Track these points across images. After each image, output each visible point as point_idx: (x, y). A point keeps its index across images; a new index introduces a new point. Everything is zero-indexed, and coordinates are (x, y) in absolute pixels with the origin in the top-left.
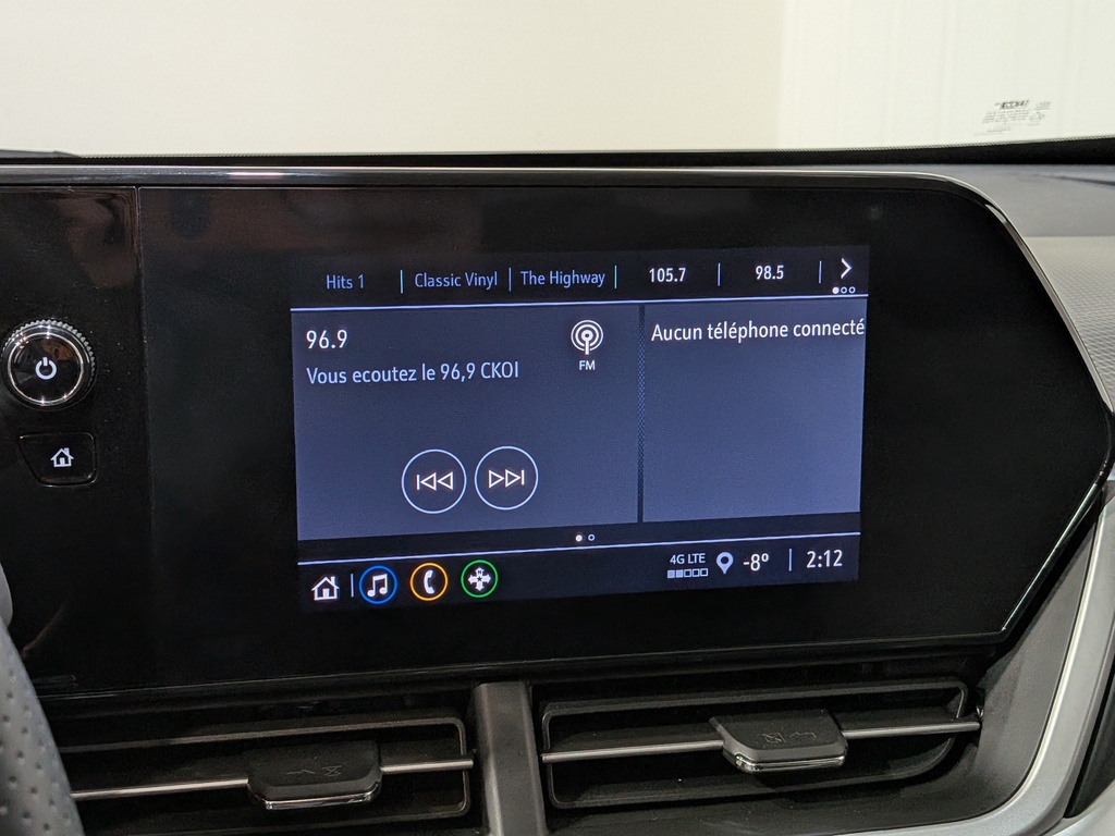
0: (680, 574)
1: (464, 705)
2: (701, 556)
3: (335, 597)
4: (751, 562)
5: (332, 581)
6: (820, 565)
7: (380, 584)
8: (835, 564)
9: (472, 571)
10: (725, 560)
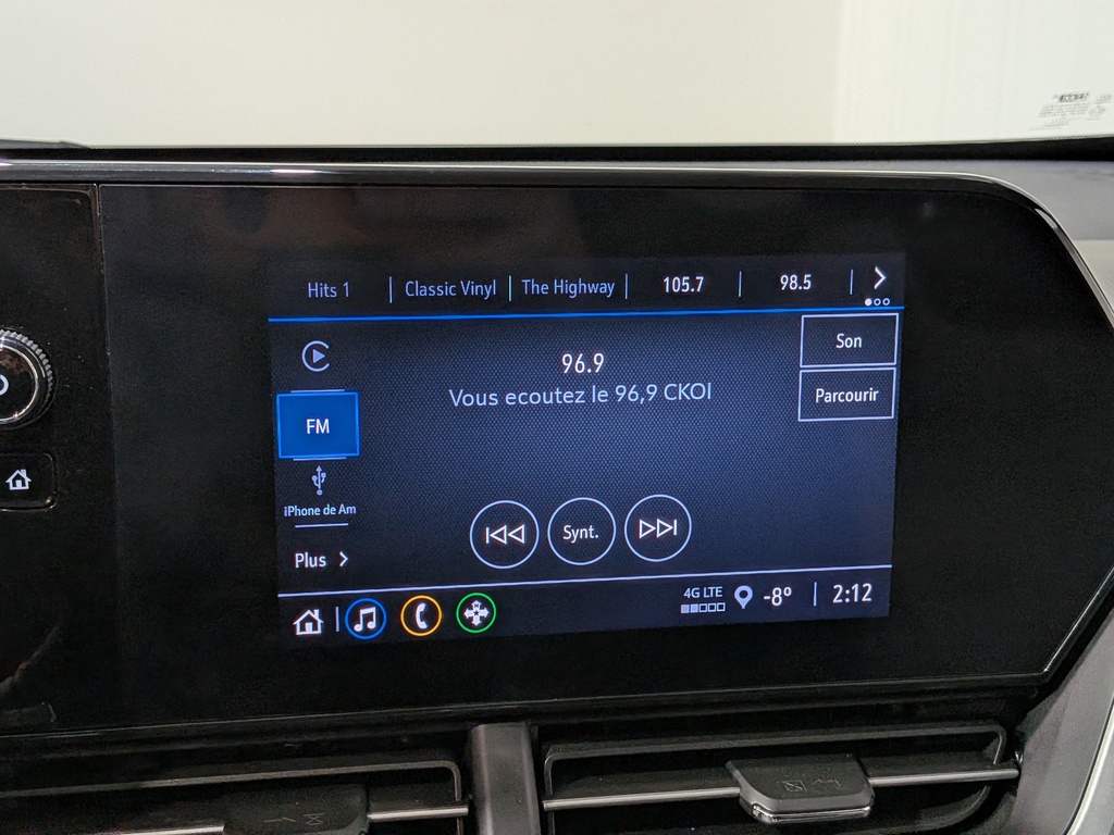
0: (695, 608)
1: (460, 747)
2: (717, 591)
3: (319, 632)
4: (772, 596)
5: (316, 614)
6: (847, 600)
7: (368, 618)
8: (864, 599)
9: (468, 605)
10: (744, 594)
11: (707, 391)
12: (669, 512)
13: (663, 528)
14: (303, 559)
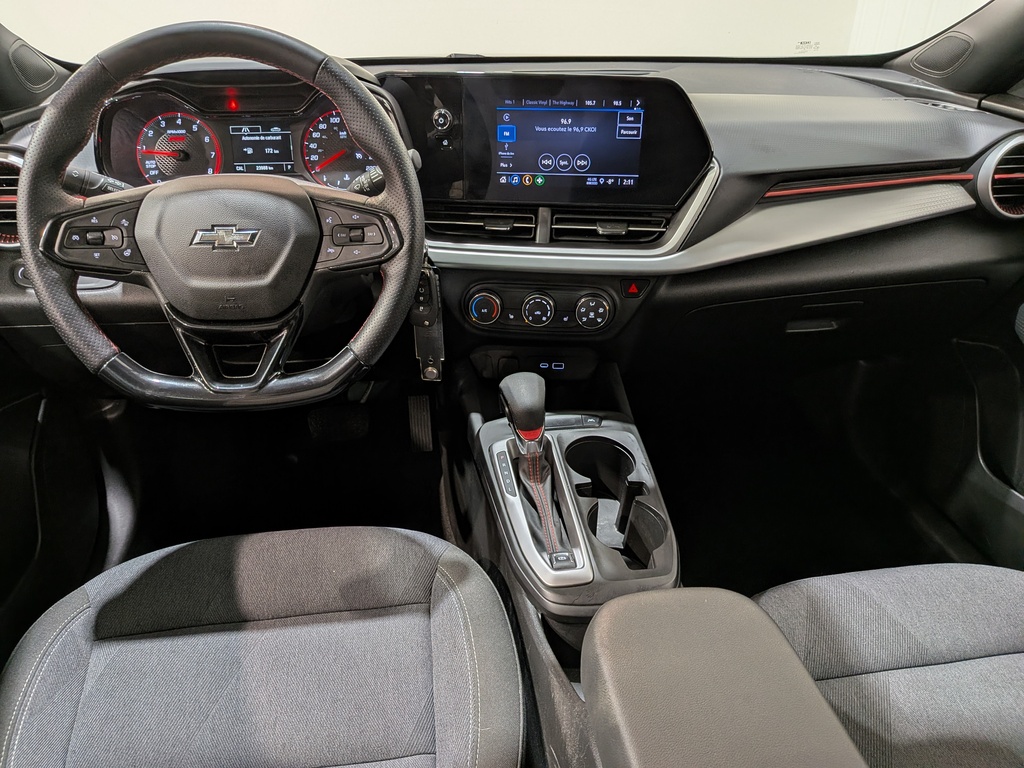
0: (590, 183)
1: (535, 212)
2: (595, 179)
3: (505, 181)
4: (609, 181)
5: (505, 178)
6: (627, 184)
7: (516, 180)
8: (631, 184)
9: (538, 178)
10: (602, 181)
11: (595, 130)
12: (585, 159)
13: (583, 163)
14: (502, 164)
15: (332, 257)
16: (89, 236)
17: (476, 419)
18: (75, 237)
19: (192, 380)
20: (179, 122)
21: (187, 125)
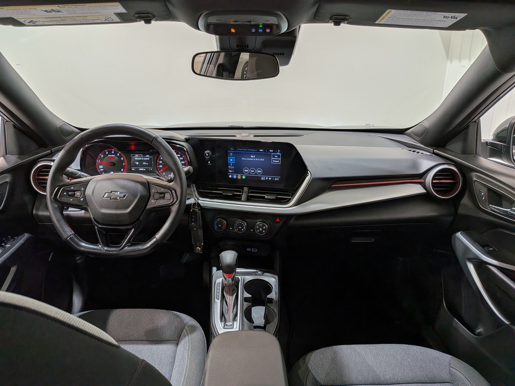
1: (242, 188)
2: (264, 178)
5: (231, 176)
6: (276, 180)
7: (235, 177)
9: (243, 176)
10: (267, 178)
11: (264, 160)
13: (260, 171)
14: (230, 171)
15: (153, 203)
16: (70, 193)
17: (214, 269)
18: (65, 193)
19: (98, 246)
20: (113, 152)
21: (115, 154)
